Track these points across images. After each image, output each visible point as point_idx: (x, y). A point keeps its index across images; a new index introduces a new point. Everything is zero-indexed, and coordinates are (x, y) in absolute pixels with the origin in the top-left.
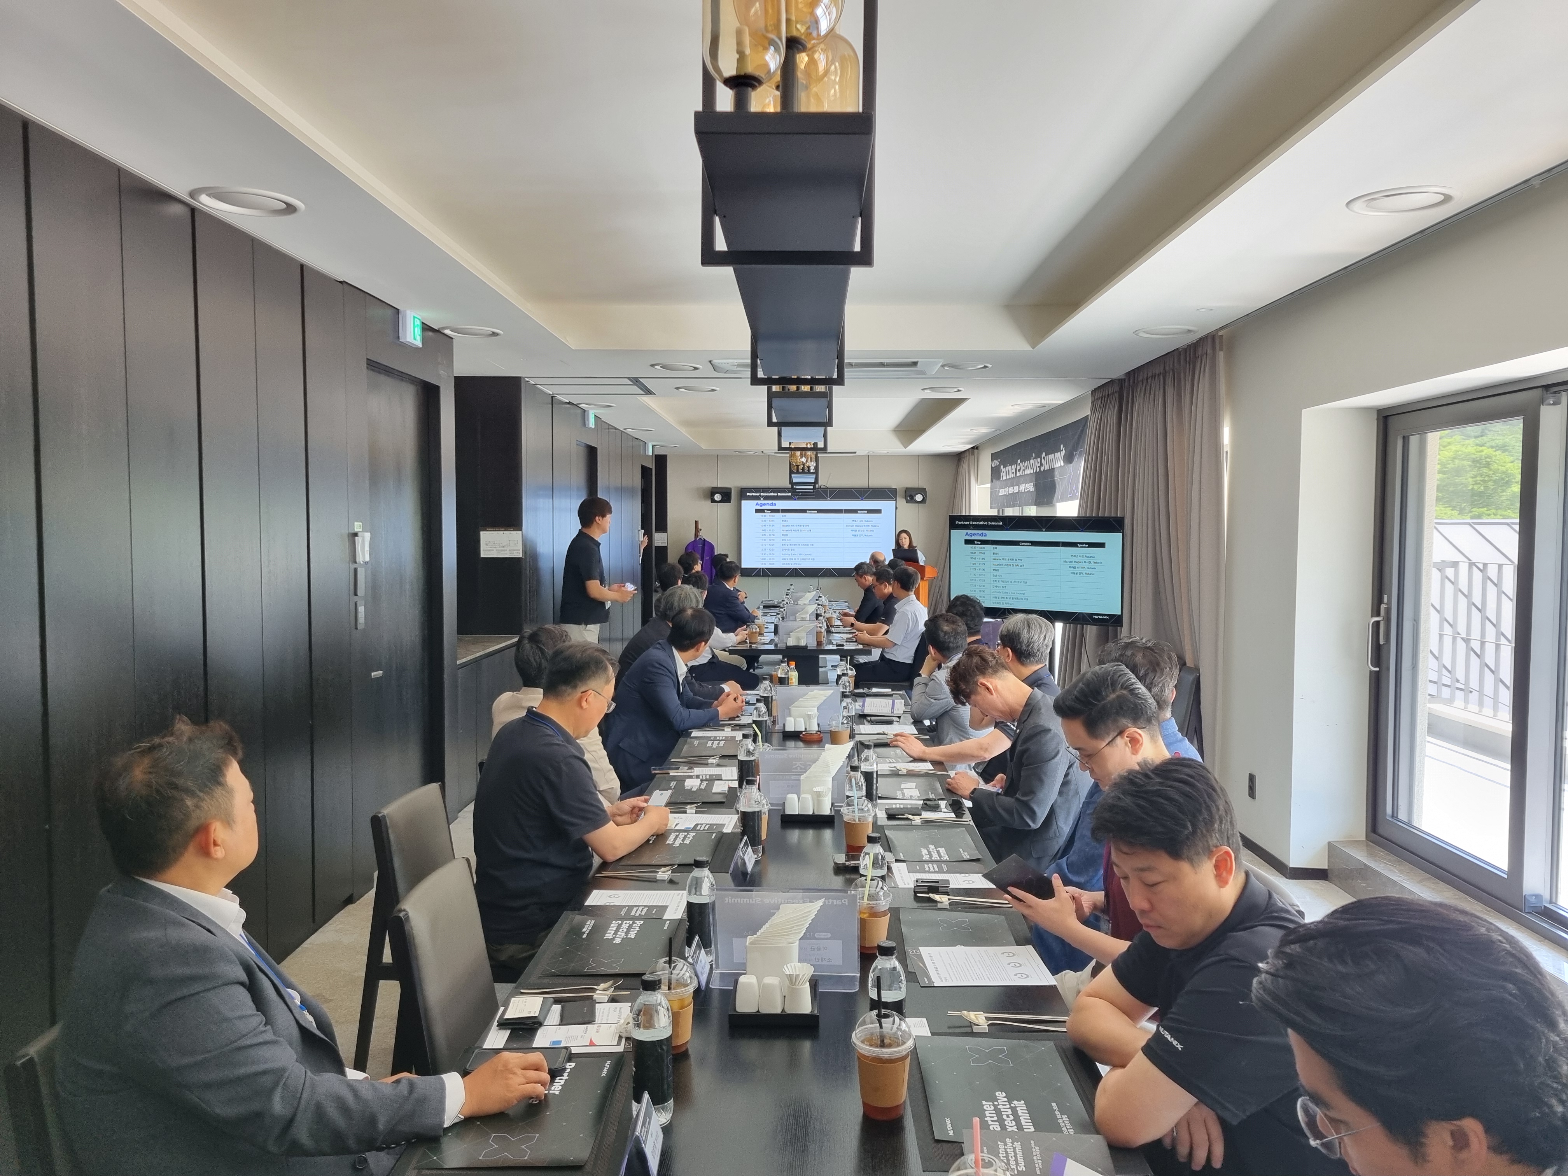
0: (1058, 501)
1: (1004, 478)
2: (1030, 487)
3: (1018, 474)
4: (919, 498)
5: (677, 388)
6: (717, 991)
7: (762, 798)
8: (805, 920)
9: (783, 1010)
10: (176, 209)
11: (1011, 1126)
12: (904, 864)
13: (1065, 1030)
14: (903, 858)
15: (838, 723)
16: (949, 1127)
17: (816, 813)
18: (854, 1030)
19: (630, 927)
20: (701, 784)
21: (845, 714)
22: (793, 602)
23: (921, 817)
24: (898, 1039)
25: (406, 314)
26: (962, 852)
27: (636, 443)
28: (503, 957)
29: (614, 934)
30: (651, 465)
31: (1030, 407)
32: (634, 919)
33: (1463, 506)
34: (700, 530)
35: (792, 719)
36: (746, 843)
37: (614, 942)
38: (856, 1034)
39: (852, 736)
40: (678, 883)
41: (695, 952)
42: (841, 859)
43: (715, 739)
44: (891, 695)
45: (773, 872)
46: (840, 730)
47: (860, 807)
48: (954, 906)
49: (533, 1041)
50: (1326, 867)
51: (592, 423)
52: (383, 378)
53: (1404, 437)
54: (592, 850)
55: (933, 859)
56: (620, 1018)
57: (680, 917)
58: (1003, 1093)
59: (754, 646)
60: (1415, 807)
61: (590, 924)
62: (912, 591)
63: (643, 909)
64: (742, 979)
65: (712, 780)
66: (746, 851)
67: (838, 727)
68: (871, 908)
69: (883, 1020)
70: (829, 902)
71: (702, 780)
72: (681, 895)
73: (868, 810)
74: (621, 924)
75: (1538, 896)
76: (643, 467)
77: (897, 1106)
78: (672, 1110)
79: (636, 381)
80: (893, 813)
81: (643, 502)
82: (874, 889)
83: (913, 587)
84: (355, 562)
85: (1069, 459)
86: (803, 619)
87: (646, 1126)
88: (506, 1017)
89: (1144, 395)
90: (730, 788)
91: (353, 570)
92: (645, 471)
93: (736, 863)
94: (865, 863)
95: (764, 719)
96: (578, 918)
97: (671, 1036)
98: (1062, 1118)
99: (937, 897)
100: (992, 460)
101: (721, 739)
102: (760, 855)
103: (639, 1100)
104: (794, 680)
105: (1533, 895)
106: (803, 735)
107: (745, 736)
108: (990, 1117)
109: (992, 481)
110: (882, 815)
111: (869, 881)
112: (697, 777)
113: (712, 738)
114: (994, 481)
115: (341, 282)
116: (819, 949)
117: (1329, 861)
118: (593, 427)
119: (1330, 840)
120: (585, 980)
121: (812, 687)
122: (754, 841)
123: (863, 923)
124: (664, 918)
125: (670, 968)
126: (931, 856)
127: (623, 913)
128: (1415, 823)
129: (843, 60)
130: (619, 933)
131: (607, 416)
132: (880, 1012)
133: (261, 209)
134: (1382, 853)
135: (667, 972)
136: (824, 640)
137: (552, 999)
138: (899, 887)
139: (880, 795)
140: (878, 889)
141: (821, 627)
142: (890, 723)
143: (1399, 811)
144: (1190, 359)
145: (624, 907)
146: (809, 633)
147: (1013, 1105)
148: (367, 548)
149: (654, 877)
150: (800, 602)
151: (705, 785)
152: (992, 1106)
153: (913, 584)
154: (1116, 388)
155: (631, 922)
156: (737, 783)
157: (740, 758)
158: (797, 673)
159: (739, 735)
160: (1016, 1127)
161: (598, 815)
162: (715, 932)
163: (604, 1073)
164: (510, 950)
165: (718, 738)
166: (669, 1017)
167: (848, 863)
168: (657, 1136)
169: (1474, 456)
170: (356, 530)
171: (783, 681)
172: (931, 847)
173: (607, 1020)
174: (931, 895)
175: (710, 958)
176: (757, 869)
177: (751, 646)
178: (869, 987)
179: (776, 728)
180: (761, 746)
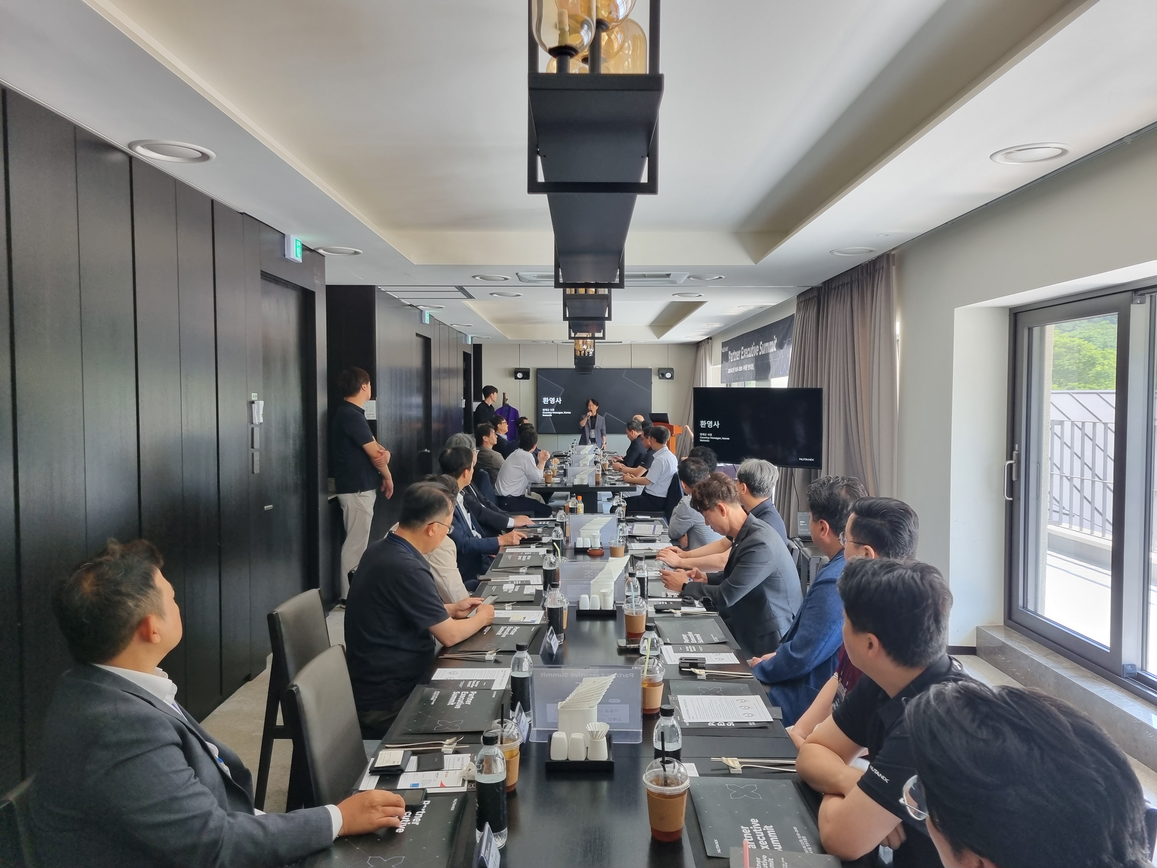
0: (772, 377)
1: (731, 361)
2: (751, 367)
3: (742, 358)
4: (668, 375)
5: (491, 294)
6: (534, 744)
7: (564, 597)
8: (602, 689)
9: (586, 758)
10: (117, 157)
11: (764, 845)
12: (670, 646)
13: (795, 771)
14: (669, 642)
15: (616, 541)
16: (717, 846)
17: (603, 609)
18: (645, 773)
19: (467, 696)
20: (515, 588)
21: (621, 535)
22: (576, 453)
23: (681, 611)
24: (678, 780)
25: (290, 238)
26: (713, 637)
27: (459, 335)
28: (368, 720)
29: (455, 702)
30: (471, 351)
31: (752, 308)
32: (470, 690)
33: (1061, 381)
34: (507, 400)
35: (581, 539)
36: (552, 632)
37: (455, 708)
38: (646, 776)
39: (626, 551)
40: (501, 662)
41: (518, 715)
42: (623, 643)
43: (524, 554)
44: (653, 521)
45: (571, 654)
46: (617, 547)
47: (637, 604)
48: (710, 678)
49: (398, 783)
50: (975, 646)
51: (427, 320)
52: (272, 286)
53: (1029, 329)
54: (434, 637)
55: (692, 642)
56: (462, 765)
57: (504, 688)
58: (756, 820)
59: (549, 485)
60: (1040, 600)
61: (436, 695)
62: (665, 443)
63: (476, 682)
64: (555, 735)
65: (523, 584)
66: (552, 638)
67: (616, 544)
68: (650, 680)
69: (666, 765)
70: (619, 676)
71: (516, 585)
72: (504, 671)
73: (643, 606)
74: (460, 694)
75: (1133, 666)
76: (465, 353)
77: (677, 831)
78: (507, 836)
79: (461, 289)
80: (660, 608)
81: (464, 379)
82: (652, 665)
83: (665, 441)
84: (252, 423)
85: (780, 346)
86: (585, 465)
87: (489, 849)
88: (376, 766)
89: (837, 298)
90: (537, 591)
91: (251, 429)
92: (466, 356)
93: (545, 647)
94: (645, 646)
95: (561, 539)
96: (427, 690)
97: (505, 780)
98: (802, 839)
99: (697, 671)
100: (723, 347)
101: (528, 554)
102: (562, 640)
103: (481, 829)
104: (581, 510)
105: (1130, 665)
106: (590, 550)
107: (548, 552)
108: (748, 838)
109: (722, 362)
110: (652, 610)
111: (647, 660)
112: (512, 582)
113: (522, 554)
114: (724, 362)
115: (241, 213)
116: (612, 711)
117: (977, 641)
118: (428, 323)
119: (978, 625)
120: (437, 737)
121: (595, 515)
122: (558, 630)
123: (644, 690)
124: (492, 689)
125: (502, 727)
126: (690, 640)
127: (461, 685)
128: (1039, 613)
129: (634, 39)
130: (459, 701)
131: (439, 315)
132: (663, 759)
133: (181, 157)
134: (1016, 635)
135: (500, 730)
136: (601, 480)
137: (410, 752)
138: (668, 663)
139: (649, 595)
140: (655, 666)
141: (598, 471)
142: (653, 541)
143: (1028, 603)
144: (870, 272)
145: (462, 681)
146: (590, 475)
147: (764, 829)
148: (261, 412)
149: (483, 658)
150: (581, 453)
151: (518, 588)
152: (748, 830)
153: (665, 438)
154: (815, 294)
155: (467, 692)
156: (542, 586)
157: (544, 568)
158: (583, 505)
159: (542, 551)
160: (768, 846)
161: (440, 612)
162: (533, 699)
163: (453, 808)
164: (374, 715)
165: (526, 554)
166: (504, 764)
167: (628, 646)
168: (496, 856)
169: (1068, 345)
170: (253, 399)
171: (573, 511)
172: (690, 634)
173: (453, 767)
174: (692, 670)
175: (529, 719)
176: (561, 651)
177: (547, 485)
178: (654, 740)
179: (569, 546)
180: (560, 559)
